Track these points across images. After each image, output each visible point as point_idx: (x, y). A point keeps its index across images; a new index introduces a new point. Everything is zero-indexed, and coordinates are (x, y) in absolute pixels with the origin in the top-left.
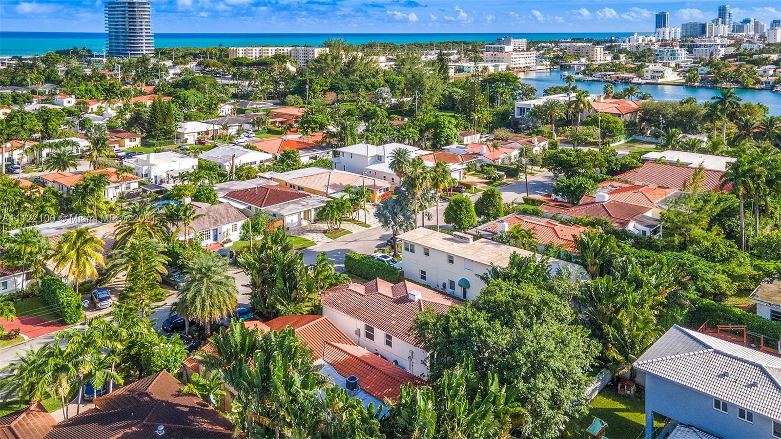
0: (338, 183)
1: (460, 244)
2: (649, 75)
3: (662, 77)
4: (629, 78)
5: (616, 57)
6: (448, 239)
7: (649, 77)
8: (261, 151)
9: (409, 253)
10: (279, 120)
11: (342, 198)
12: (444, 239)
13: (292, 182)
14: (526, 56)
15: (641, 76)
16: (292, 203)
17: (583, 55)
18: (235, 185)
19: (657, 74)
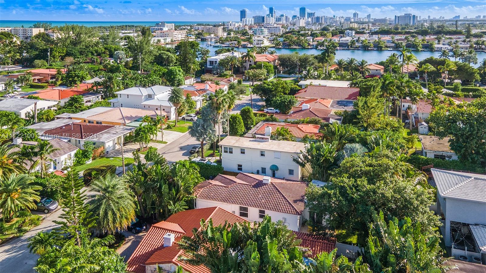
0: (129, 116)
1: (263, 143)
2: (255, 42)
3: (263, 44)
4: (245, 45)
5: (229, 34)
6: (252, 141)
7: (256, 44)
8: (44, 100)
9: (228, 154)
10: (37, 78)
11: (141, 125)
12: (250, 141)
13: (91, 119)
14: (182, 33)
15: (251, 43)
16: (104, 133)
17: (212, 32)
18: (45, 126)
19: (260, 42)
